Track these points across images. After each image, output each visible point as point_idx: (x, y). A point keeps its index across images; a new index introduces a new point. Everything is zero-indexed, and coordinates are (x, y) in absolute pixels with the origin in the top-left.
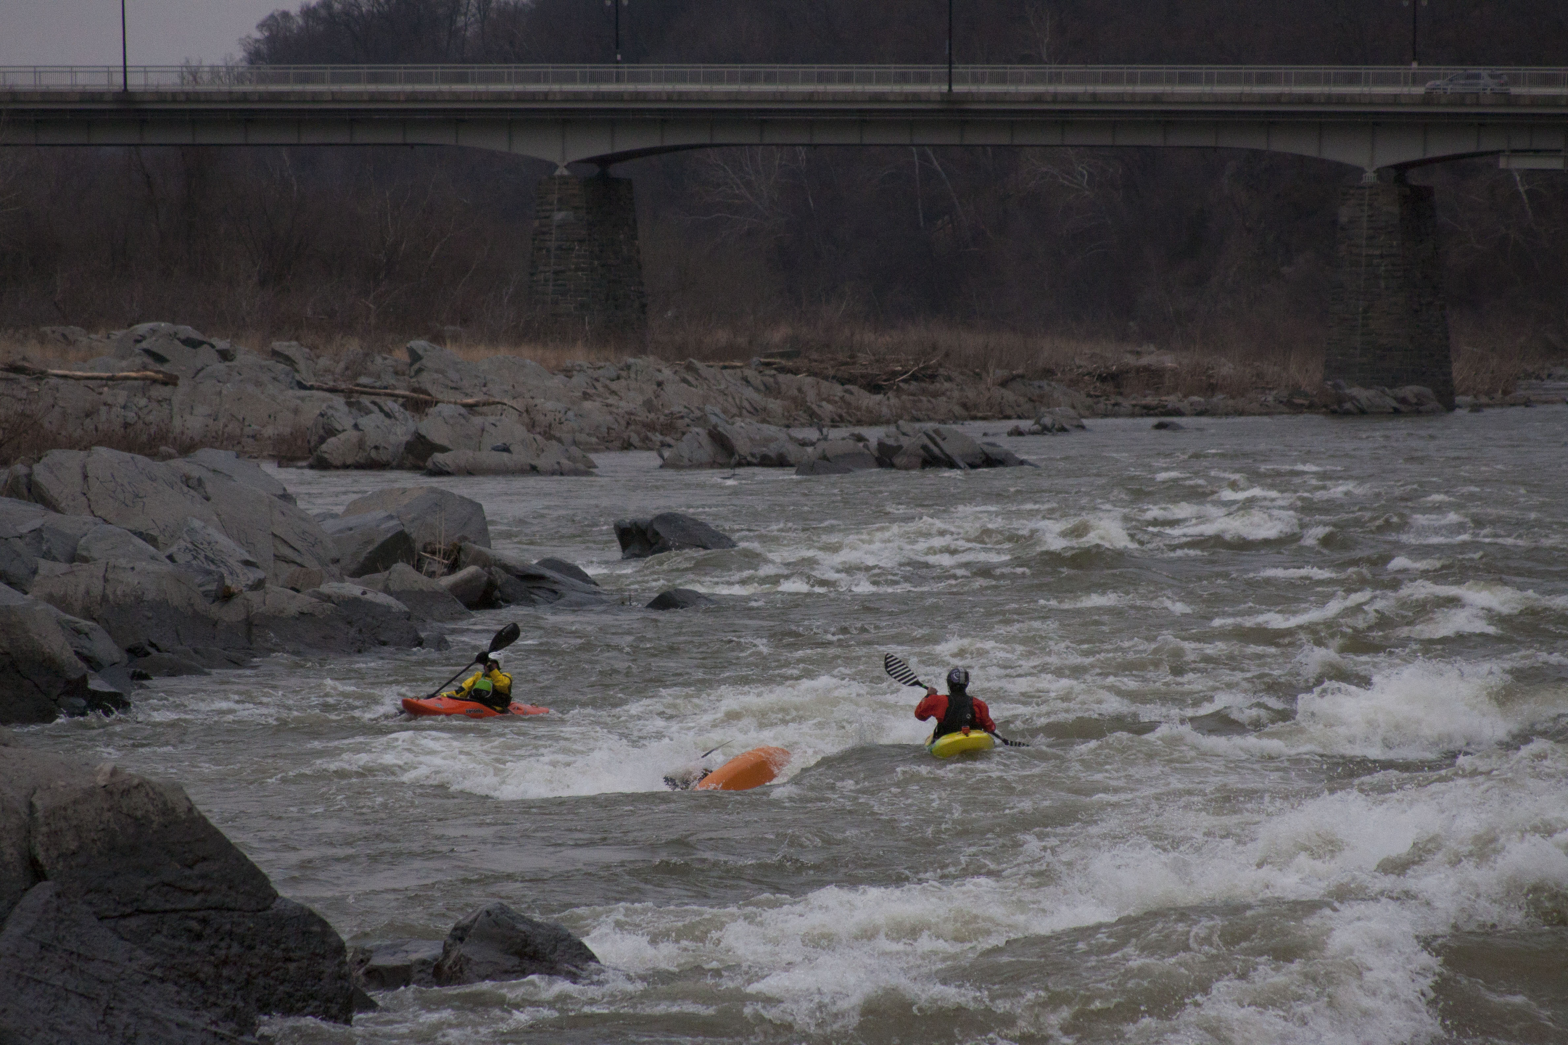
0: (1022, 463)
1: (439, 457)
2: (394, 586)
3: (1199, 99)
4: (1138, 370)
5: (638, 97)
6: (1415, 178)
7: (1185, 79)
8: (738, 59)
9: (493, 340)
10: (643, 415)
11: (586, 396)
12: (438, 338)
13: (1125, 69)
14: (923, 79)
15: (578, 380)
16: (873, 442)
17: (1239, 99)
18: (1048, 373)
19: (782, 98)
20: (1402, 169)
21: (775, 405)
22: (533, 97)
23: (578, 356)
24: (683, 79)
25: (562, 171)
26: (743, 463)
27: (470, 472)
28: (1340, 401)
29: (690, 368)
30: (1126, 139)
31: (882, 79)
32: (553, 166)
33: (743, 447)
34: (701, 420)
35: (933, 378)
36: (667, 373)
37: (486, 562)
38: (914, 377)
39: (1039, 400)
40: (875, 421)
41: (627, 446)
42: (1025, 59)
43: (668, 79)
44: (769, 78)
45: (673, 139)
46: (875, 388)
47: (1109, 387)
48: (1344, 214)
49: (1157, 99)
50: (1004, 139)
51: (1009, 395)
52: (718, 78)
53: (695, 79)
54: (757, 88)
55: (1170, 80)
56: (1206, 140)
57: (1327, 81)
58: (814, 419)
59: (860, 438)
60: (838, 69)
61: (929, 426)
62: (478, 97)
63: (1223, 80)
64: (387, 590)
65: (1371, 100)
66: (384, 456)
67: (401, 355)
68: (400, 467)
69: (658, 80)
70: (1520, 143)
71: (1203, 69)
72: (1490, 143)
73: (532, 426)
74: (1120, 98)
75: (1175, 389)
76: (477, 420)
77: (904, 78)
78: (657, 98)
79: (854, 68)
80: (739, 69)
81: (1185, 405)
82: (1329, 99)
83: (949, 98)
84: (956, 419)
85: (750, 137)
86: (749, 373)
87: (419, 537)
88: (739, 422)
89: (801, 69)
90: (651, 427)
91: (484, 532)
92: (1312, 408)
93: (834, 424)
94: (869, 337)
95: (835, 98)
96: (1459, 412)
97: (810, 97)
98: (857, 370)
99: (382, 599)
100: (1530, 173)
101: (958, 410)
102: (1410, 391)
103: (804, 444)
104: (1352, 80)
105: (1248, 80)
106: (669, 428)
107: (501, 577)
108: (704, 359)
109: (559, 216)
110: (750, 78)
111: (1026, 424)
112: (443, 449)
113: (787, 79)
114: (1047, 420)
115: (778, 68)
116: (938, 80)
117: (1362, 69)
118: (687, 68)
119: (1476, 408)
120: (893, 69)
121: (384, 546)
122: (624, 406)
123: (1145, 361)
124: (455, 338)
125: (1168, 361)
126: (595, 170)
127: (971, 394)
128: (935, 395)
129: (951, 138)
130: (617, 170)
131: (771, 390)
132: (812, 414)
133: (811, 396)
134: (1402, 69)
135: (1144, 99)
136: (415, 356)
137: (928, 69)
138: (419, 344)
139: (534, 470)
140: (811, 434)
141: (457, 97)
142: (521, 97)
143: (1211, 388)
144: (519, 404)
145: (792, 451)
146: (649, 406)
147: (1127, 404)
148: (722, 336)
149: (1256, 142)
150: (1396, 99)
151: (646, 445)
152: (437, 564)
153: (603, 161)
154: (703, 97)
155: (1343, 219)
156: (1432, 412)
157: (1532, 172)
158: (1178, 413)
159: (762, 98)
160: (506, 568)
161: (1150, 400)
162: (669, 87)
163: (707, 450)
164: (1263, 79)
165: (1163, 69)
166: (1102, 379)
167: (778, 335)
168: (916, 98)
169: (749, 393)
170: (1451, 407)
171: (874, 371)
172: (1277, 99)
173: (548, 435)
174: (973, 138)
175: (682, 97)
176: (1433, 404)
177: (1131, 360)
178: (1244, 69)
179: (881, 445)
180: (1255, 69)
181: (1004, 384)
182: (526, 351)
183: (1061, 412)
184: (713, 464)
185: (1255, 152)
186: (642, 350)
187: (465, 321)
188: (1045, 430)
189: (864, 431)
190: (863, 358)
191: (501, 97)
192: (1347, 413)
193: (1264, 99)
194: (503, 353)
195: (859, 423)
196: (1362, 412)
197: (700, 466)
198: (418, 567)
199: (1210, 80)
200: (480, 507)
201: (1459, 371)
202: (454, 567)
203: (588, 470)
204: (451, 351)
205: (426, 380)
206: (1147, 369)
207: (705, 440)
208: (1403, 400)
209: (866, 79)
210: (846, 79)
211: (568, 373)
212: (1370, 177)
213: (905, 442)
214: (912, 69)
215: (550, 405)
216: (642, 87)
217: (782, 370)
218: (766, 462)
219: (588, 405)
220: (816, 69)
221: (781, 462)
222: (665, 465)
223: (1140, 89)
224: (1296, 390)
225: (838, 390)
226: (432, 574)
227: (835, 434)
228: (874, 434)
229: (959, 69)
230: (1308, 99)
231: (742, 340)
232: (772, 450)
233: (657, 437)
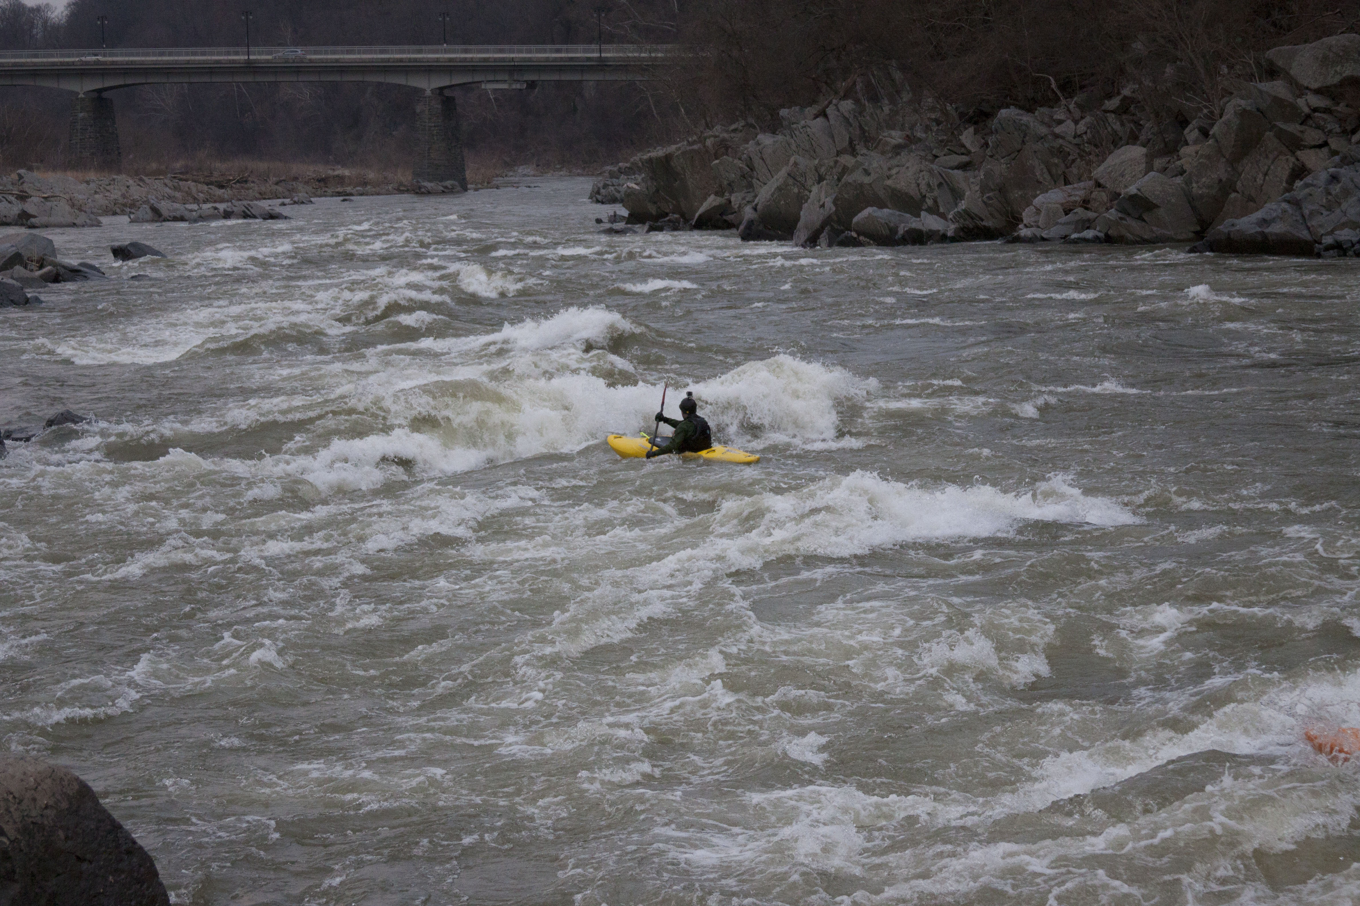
0: (286, 218)
1: (33, 220)
2: (15, 276)
3: (355, 61)
4: (334, 177)
5: (113, 63)
6: (447, 93)
7: (348, 52)
8: (155, 46)
9: (54, 169)
10: (121, 200)
11: (96, 193)
12: (30, 169)
13: (323, 48)
14: (237, 53)
15: (92, 185)
16: (221, 210)
17: (372, 60)
18: (296, 179)
19: (176, 62)
20: (441, 89)
21: (178, 195)
22: (68, 64)
23: (92, 175)
24: (132, 55)
25: (81, 96)
26: (166, 220)
27: (46, 226)
28: (420, 188)
29: (141, 180)
30: (324, 78)
31: (219, 54)
32: (78, 93)
33: (165, 213)
34: (147, 202)
35: (246, 182)
36: (131, 182)
37: (55, 265)
38: (238, 182)
39: (292, 190)
40: (222, 201)
41: (115, 214)
42: (279, 45)
43: (126, 55)
44: (170, 54)
45: (129, 81)
46: (221, 187)
47: (322, 184)
48: (418, 109)
49: (337, 61)
50: (271, 78)
51: (280, 189)
52: (147, 54)
53: (138, 55)
54: (165, 58)
55: (342, 53)
56: (359, 78)
57: (409, 52)
58: (196, 200)
59: (216, 208)
60: (199, 50)
61: (245, 203)
62: (44, 64)
63: (365, 52)
64: (12, 278)
65: (428, 60)
66: (9, 220)
67: (14, 176)
68: (16, 225)
69: (122, 55)
70: (491, 77)
71: (356, 48)
72: (477, 78)
73: (73, 206)
74: (321, 61)
75: (349, 185)
76: (48, 204)
77: (228, 53)
78: (122, 63)
79: (207, 49)
80: (157, 50)
81: (354, 191)
82: (410, 60)
83: (248, 62)
84: (257, 199)
85: (164, 80)
86: (167, 181)
87: (26, 254)
88: (163, 203)
89: (184, 50)
90: (125, 205)
91: (54, 252)
92: (408, 191)
93: (204, 202)
94: (218, 165)
95: (199, 62)
96: (471, 192)
97: (188, 62)
98: (213, 179)
99: (11, 281)
100: (495, 90)
101: (258, 195)
102: (448, 183)
103: (191, 211)
104: (420, 52)
105: (375, 53)
106: (132, 205)
107: (62, 271)
108: (147, 175)
109: (81, 115)
110: (162, 54)
111: (287, 201)
112: (34, 217)
113: (179, 54)
114: (296, 199)
115: (173, 50)
116: (243, 54)
117: (423, 47)
118: (134, 50)
119: (476, 190)
120: (224, 49)
121: (10, 258)
122: (113, 197)
123: (337, 173)
124: (38, 168)
125: (347, 173)
126: (95, 95)
127: (263, 189)
128: (248, 189)
129: (249, 79)
130: (105, 95)
131: (176, 188)
132: (195, 199)
133: (194, 190)
134: (439, 47)
135: (332, 61)
136: (20, 177)
137: (239, 49)
138: (22, 171)
139: (74, 225)
140: (195, 207)
141: (35, 64)
142: (62, 64)
143: (365, 184)
144: (67, 196)
145: (187, 215)
146: (124, 196)
147: (330, 191)
148: (154, 165)
149: (380, 79)
150: (437, 60)
151: (123, 213)
152: (34, 266)
153: (99, 91)
154: (142, 63)
155: (418, 111)
156: (458, 192)
157: (496, 90)
158: (351, 195)
159: (168, 62)
160: (64, 267)
161: (340, 189)
162: (127, 59)
163: (150, 214)
164: (382, 52)
165: (339, 48)
166: (319, 181)
167: (178, 165)
168: (234, 62)
169: (167, 190)
170: (466, 190)
171: (221, 179)
172: (388, 60)
173: (80, 210)
174: (259, 79)
175: (132, 63)
176: (459, 188)
177: (330, 172)
178: (373, 48)
179: (225, 211)
180: (378, 48)
181: (277, 184)
182: (69, 174)
183: (302, 195)
184: (153, 221)
185: (379, 84)
186: (119, 172)
187: (42, 161)
188: (295, 203)
189: (217, 205)
190: (216, 174)
191: (54, 64)
192: (423, 193)
193: (383, 60)
194: (59, 175)
195: (215, 202)
196: (429, 193)
197: (147, 221)
198: (26, 267)
199: (359, 53)
200: (51, 241)
201: (468, 174)
202: (41, 267)
203: (99, 224)
204: (36, 174)
205: (26, 187)
206: (338, 176)
207: (149, 210)
208: (446, 187)
209: (212, 54)
210: (203, 54)
211: (88, 183)
212: (428, 93)
213: (235, 209)
214: (232, 49)
215: (80, 197)
216: (115, 59)
217: (181, 180)
218: (175, 219)
219: (97, 196)
220: (190, 50)
221: (182, 219)
222: (132, 221)
223: (329, 57)
224: (401, 184)
225: (205, 188)
226: (32, 270)
227: (205, 206)
228: (222, 207)
229: (252, 49)
230: (401, 60)
231: (163, 167)
232: (178, 214)
233: (128, 210)
